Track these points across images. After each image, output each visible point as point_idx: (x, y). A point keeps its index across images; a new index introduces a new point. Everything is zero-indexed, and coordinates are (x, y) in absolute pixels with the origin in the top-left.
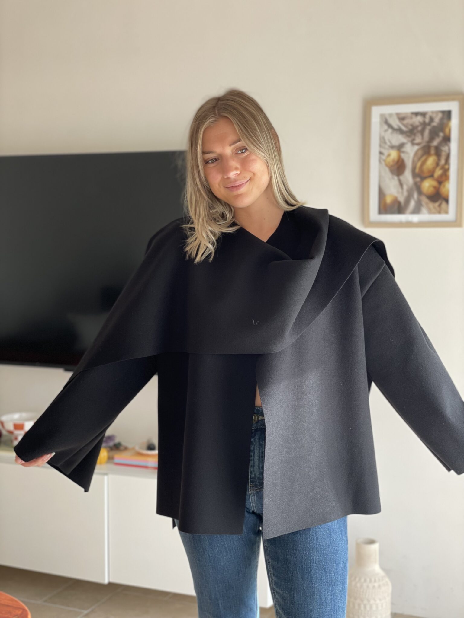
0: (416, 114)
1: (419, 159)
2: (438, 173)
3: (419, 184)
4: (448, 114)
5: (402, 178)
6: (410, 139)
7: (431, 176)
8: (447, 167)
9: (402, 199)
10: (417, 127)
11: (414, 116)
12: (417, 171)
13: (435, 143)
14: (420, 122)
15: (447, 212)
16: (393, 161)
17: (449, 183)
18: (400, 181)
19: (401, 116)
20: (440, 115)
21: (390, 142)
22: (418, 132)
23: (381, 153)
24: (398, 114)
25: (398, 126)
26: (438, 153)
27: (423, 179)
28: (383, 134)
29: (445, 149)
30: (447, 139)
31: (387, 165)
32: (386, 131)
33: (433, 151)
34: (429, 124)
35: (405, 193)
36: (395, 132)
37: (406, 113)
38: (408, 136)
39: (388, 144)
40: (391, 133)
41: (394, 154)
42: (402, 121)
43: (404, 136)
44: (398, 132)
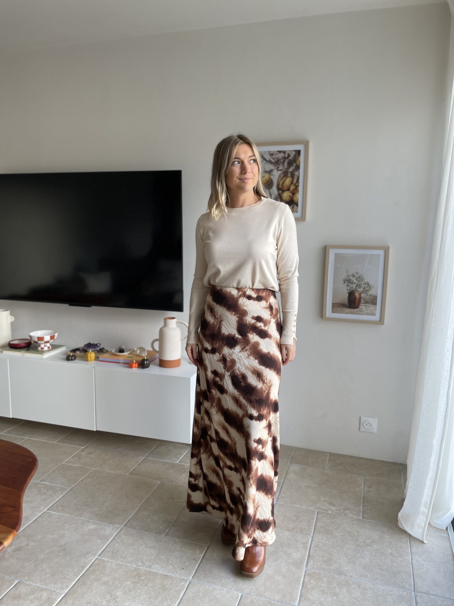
0: (280, 152)
1: (281, 179)
2: (292, 187)
3: (281, 194)
4: (298, 152)
5: (271, 190)
6: (276, 167)
7: (288, 190)
8: (297, 184)
10: (280, 159)
11: (278, 153)
12: (280, 186)
13: (291, 170)
14: (282, 157)
15: (297, 212)
16: (266, 180)
17: (298, 194)
19: (271, 153)
20: (294, 153)
22: (281, 163)
24: (269, 152)
25: (269, 159)
26: (293, 176)
27: (283, 191)
29: (296, 173)
30: (298, 168)
33: (289, 175)
34: (287, 158)
36: (267, 163)
37: (274, 151)
38: (275, 165)
39: (264, 170)
40: (265, 164)
41: (267, 176)
42: (271, 156)
43: (273, 165)
44: (269, 163)
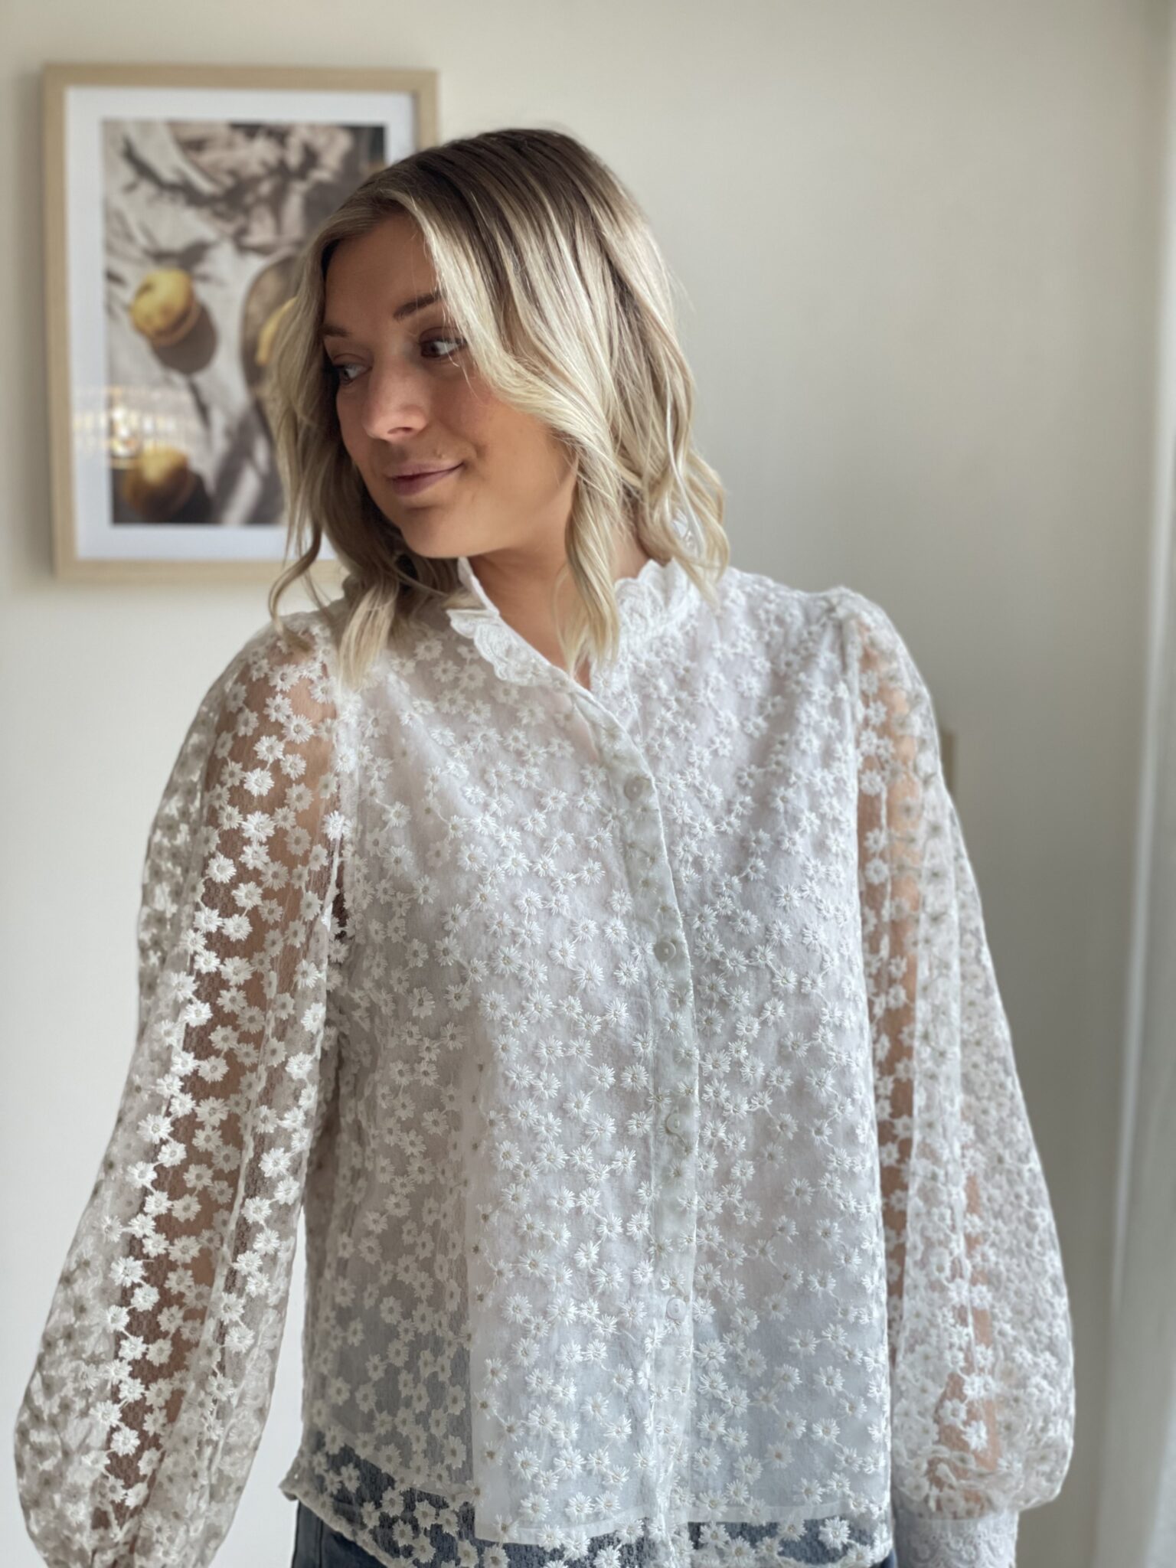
0: (251, 130)
1: (270, 309)
4: (370, 142)
5: (201, 379)
6: (230, 228)
9: (206, 465)
10: (256, 180)
11: (239, 138)
12: (262, 354)
14: (264, 164)
16: (165, 310)
18: (194, 390)
19: (188, 134)
20: (343, 142)
21: (148, 233)
22: (260, 200)
23: (112, 277)
24: (173, 125)
25: (178, 171)
28: (120, 202)
31: (140, 329)
32: (130, 188)
34: (302, 173)
35: (220, 444)
36: (167, 195)
37: (210, 125)
38: (218, 215)
39: (142, 240)
40: (151, 201)
41: (168, 285)
42: (193, 155)
43: (206, 212)
44: (181, 199)
